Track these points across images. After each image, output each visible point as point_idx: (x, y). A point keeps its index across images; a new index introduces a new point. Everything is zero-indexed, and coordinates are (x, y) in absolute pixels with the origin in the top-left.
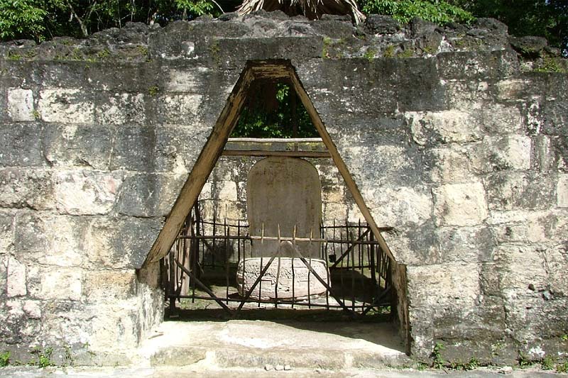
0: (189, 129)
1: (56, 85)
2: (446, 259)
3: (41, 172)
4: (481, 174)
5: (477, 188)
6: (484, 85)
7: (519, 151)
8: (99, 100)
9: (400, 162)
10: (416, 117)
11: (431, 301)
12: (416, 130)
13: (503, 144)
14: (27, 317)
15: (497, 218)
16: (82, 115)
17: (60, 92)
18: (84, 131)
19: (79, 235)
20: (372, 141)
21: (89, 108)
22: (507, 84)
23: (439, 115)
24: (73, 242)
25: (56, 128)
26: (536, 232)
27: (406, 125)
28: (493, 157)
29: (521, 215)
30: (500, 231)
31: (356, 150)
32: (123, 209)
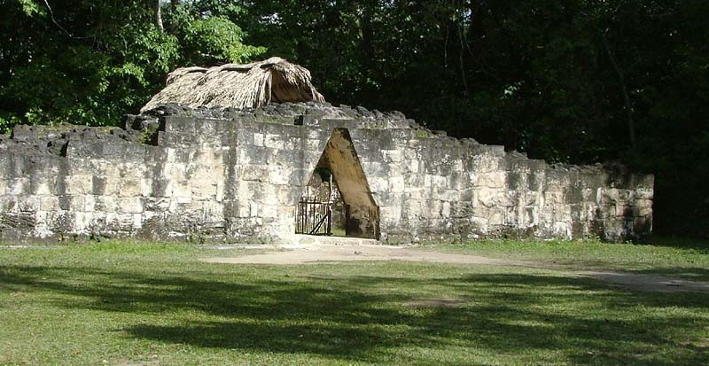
0: (315, 153)
1: (271, 133)
2: (392, 205)
3: (265, 167)
4: (403, 174)
5: (402, 178)
6: (405, 141)
7: (414, 166)
8: (286, 140)
9: (379, 169)
10: (384, 152)
11: (387, 220)
12: (385, 157)
13: (410, 163)
14: (257, 225)
15: (407, 190)
16: (279, 145)
17: (273, 136)
18: (280, 152)
19: (277, 193)
20: (371, 161)
21: (283, 143)
22: (412, 141)
23: (392, 152)
24: (275, 195)
25: (270, 150)
26: (418, 196)
27: (382, 155)
28: (407, 168)
29: (414, 189)
30: (408, 195)
31: (366, 163)
32: (292, 183)
